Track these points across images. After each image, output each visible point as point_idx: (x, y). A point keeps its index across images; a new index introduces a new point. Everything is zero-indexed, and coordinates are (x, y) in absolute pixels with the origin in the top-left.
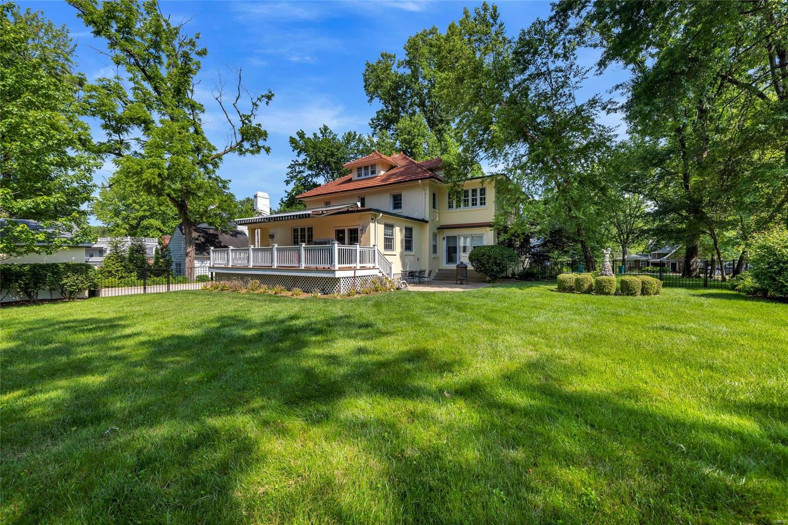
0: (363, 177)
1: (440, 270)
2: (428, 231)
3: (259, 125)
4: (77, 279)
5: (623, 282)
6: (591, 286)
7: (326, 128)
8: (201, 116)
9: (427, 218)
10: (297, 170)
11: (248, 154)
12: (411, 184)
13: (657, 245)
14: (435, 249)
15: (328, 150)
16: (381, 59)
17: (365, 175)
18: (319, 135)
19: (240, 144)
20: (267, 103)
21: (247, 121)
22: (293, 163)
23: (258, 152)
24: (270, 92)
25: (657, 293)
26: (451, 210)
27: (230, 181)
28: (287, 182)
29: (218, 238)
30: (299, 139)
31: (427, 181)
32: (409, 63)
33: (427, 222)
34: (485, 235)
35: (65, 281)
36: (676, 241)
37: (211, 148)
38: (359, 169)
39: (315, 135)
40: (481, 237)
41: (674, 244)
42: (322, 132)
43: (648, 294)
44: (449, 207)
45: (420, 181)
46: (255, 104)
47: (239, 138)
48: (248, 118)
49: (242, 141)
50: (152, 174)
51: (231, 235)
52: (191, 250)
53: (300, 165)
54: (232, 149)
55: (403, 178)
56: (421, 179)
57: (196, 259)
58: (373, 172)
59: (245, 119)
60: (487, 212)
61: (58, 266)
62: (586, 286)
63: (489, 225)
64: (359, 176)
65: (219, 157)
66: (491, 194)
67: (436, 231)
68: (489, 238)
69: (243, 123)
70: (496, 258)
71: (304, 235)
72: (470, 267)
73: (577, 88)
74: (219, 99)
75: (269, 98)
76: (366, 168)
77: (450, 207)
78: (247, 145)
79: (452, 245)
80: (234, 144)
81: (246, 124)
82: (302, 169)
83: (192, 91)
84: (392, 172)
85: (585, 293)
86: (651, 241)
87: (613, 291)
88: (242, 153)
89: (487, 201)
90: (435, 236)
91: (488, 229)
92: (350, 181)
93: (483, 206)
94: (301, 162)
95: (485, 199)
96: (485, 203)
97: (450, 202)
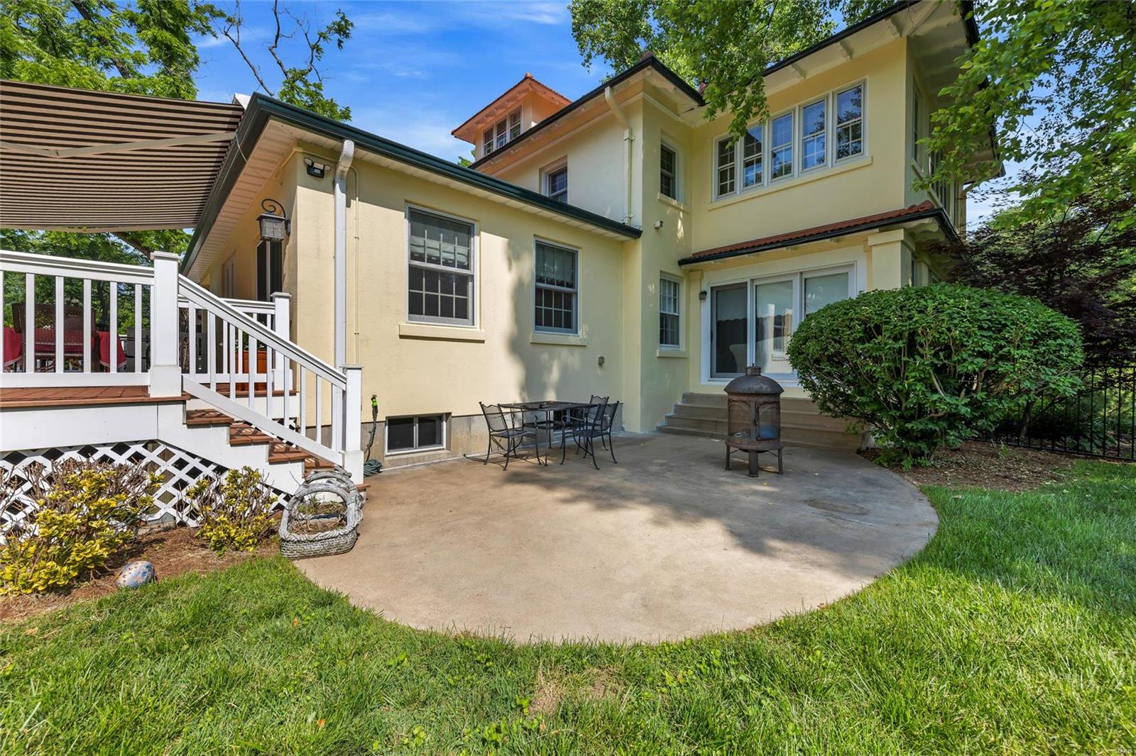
1: (688, 397)
2: (638, 265)
9: (637, 222)
14: (668, 330)
33: (636, 233)
38: (488, 134)
44: (722, 190)
45: (607, 92)
46: (316, 48)
56: (612, 84)
58: (516, 132)
63: (885, 223)
66: (887, 111)
67: (675, 270)
72: (794, 389)
76: (502, 125)
77: (725, 187)
79: (730, 315)
89: (868, 139)
90: (669, 286)
93: (849, 158)
95: (858, 129)
96: (858, 146)
97: (723, 177)
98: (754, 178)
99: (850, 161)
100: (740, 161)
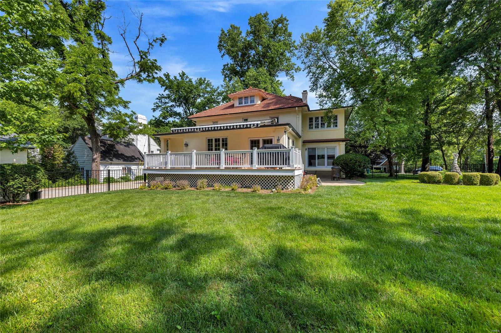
0: (244, 105)
3: (156, 60)
4: (25, 181)
7: (184, 74)
8: (109, 46)
9: (300, 134)
10: (163, 101)
11: (145, 83)
12: (289, 110)
15: (188, 88)
17: (245, 103)
18: (179, 78)
19: (138, 75)
20: (161, 45)
21: (144, 57)
22: (160, 96)
23: (153, 82)
24: (163, 37)
26: (311, 130)
27: (130, 102)
28: (154, 110)
29: (115, 148)
30: (165, 79)
32: (253, 33)
33: (301, 137)
35: (12, 183)
37: (114, 75)
38: (240, 98)
39: (175, 77)
40: (334, 148)
42: (180, 76)
45: (297, 108)
46: (150, 44)
47: (138, 70)
48: (145, 54)
49: (141, 71)
50: (75, 87)
51: (125, 146)
52: (97, 156)
53: (166, 98)
54: (132, 77)
55: (280, 106)
56: (298, 107)
57: (101, 164)
58: (252, 101)
59: (143, 55)
60: (339, 131)
61: (4, 167)
64: (240, 104)
65: (122, 82)
66: (341, 120)
68: (340, 150)
69: (141, 57)
71: (212, 144)
74: (123, 35)
75: (162, 41)
76: (246, 98)
77: (310, 127)
78: (144, 75)
79: (312, 154)
80: (134, 74)
81: (144, 59)
82: (167, 101)
83: (103, 25)
84: (266, 101)
87: (478, 183)
88: (140, 81)
91: (341, 143)
92: (232, 106)
93: (335, 127)
94: (165, 96)
95: (336, 123)
96: (336, 126)
97: (310, 125)
98: (317, 127)
99: (335, 128)
100: (314, 123)
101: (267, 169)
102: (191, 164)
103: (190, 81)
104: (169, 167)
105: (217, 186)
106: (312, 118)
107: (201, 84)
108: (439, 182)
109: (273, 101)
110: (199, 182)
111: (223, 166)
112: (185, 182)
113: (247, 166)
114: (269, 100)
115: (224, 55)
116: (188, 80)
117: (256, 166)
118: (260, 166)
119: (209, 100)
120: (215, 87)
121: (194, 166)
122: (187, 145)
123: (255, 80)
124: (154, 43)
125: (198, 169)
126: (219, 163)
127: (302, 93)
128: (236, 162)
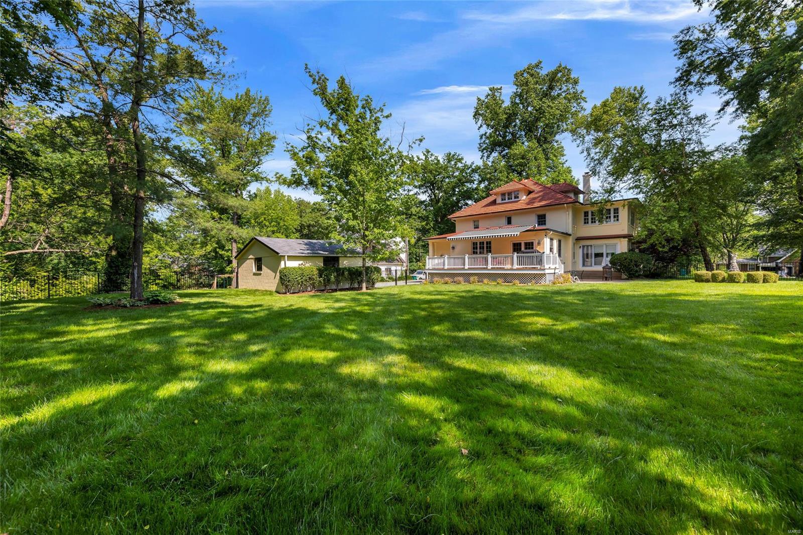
0: (507, 201)
2: (571, 241)
5: (749, 275)
6: (724, 278)
9: (570, 232)
12: (559, 206)
13: (773, 250)
14: (575, 256)
16: (490, 92)
17: (508, 199)
18: (423, 157)
20: (419, 145)
25: (775, 282)
26: (587, 225)
31: (571, 205)
33: (570, 235)
34: (619, 244)
36: (791, 246)
38: (503, 194)
40: (615, 245)
41: (788, 249)
42: (424, 154)
43: (768, 282)
44: (585, 223)
45: (565, 205)
55: (549, 202)
56: (567, 204)
58: (517, 197)
60: (622, 226)
62: (720, 278)
63: (624, 237)
64: (502, 200)
66: (624, 214)
67: (575, 242)
68: (622, 247)
70: (636, 262)
73: (705, 137)
76: (510, 193)
79: (587, 252)
84: (532, 196)
85: (720, 282)
86: (765, 247)
87: (742, 280)
89: (620, 218)
90: (575, 245)
91: (622, 239)
92: (494, 203)
95: (618, 216)
96: (618, 220)
97: (585, 219)
98: (593, 221)
99: (616, 223)
100: (590, 217)
101: (526, 269)
102: (464, 264)
103: (436, 158)
104: (446, 267)
105: (486, 281)
106: (588, 212)
107: (449, 161)
108: (707, 281)
109: (540, 194)
110: (472, 279)
111: (490, 266)
112: (461, 279)
113: (509, 266)
114: (537, 193)
115: (481, 126)
116: (433, 158)
117: (516, 266)
118: (519, 267)
119: (460, 180)
120: (469, 163)
121: (467, 267)
122: (453, 248)
123: (523, 158)
124: (413, 145)
125: (469, 269)
126: (487, 264)
127: (584, 176)
128: (500, 263)
